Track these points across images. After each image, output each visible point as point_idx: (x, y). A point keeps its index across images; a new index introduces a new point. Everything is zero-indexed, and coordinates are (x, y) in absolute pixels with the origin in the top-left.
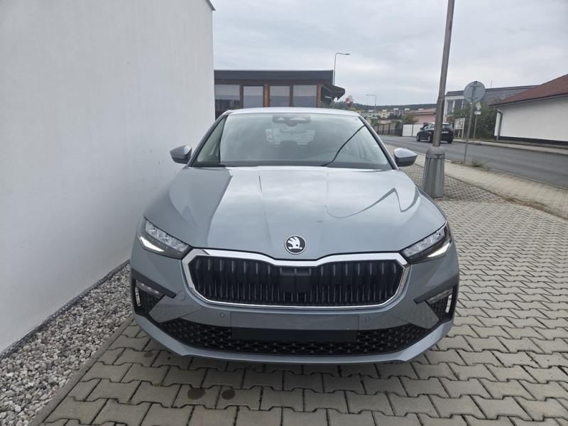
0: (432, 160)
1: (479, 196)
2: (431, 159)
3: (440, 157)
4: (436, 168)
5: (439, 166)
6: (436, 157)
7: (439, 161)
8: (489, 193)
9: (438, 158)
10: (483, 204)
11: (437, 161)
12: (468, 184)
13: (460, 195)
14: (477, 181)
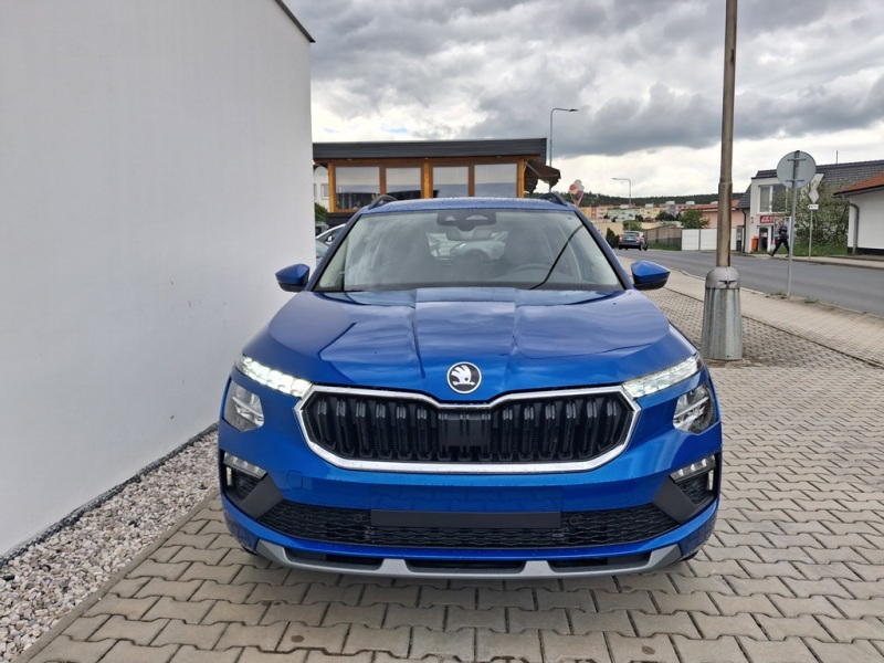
0: (717, 292)
1: (811, 357)
2: (714, 289)
3: (731, 286)
4: (726, 306)
5: (729, 301)
6: (725, 286)
7: (730, 293)
8: (829, 352)
9: (728, 288)
10: (817, 372)
11: (725, 294)
12: (791, 334)
13: (774, 355)
14: (810, 329)
